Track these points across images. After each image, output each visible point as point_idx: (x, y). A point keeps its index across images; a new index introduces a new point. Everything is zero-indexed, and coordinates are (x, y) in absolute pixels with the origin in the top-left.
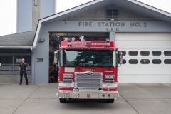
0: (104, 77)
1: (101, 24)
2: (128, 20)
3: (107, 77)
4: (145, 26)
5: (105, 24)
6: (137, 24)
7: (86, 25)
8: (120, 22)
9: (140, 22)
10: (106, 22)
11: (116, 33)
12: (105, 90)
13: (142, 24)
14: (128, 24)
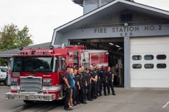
0: (42, 81)
1: (116, 30)
2: (142, 24)
3: (45, 81)
4: (160, 29)
5: (119, 30)
6: (152, 28)
7: (101, 32)
8: (134, 27)
9: (154, 26)
10: (120, 28)
11: (131, 38)
12: (45, 93)
13: (157, 27)
14: (142, 28)
